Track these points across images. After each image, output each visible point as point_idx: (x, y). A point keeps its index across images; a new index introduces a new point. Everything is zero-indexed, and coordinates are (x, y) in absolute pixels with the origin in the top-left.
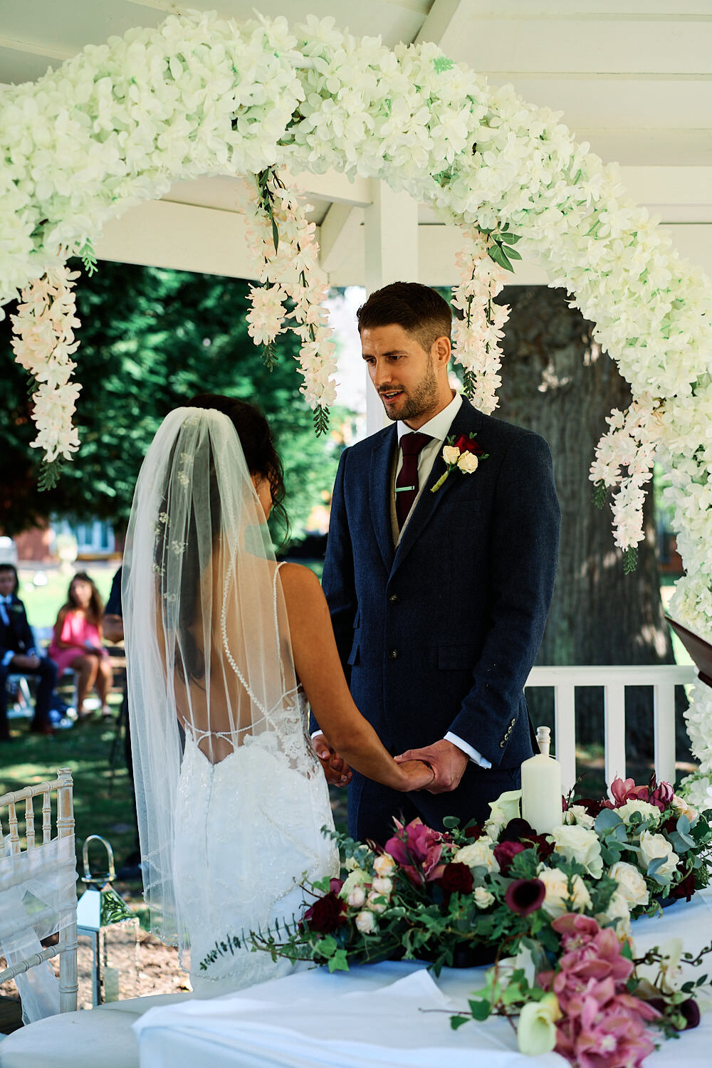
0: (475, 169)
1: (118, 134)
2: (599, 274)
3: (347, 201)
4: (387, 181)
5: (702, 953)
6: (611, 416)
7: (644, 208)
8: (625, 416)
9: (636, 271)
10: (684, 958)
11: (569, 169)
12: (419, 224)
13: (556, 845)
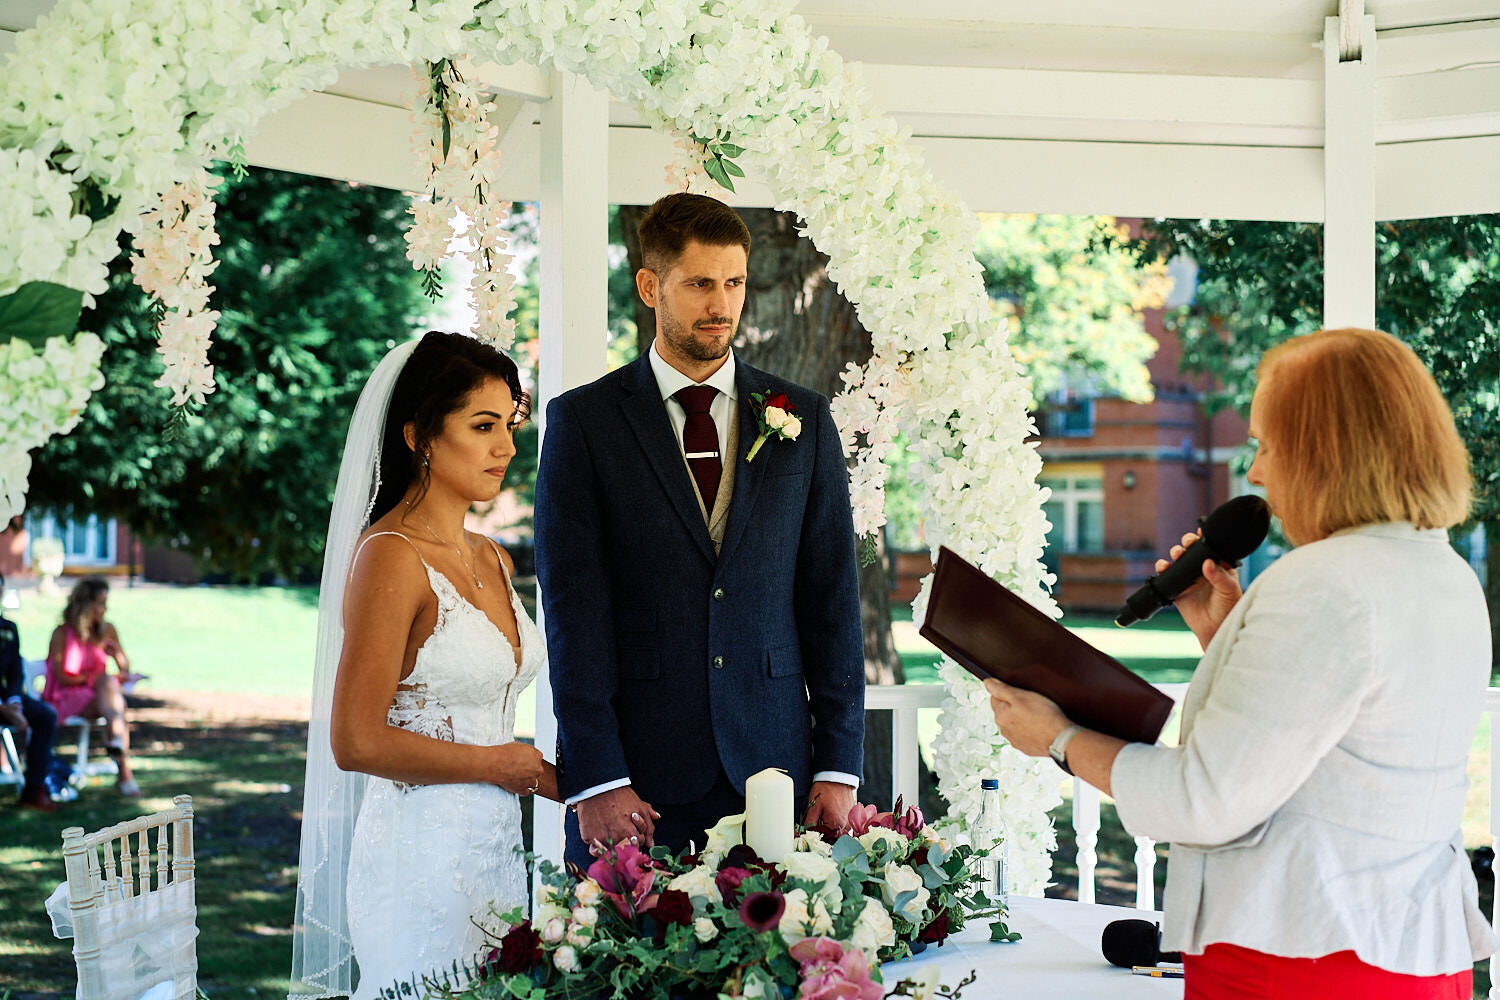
0: (693, 65)
1: (282, 13)
2: (837, 197)
3: (520, 94)
4: (587, 76)
5: (961, 985)
6: (846, 371)
7: (893, 119)
8: (864, 372)
9: (881, 196)
10: (940, 992)
11: (804, 69)
12: (610, 126)
13: (788, 874)
